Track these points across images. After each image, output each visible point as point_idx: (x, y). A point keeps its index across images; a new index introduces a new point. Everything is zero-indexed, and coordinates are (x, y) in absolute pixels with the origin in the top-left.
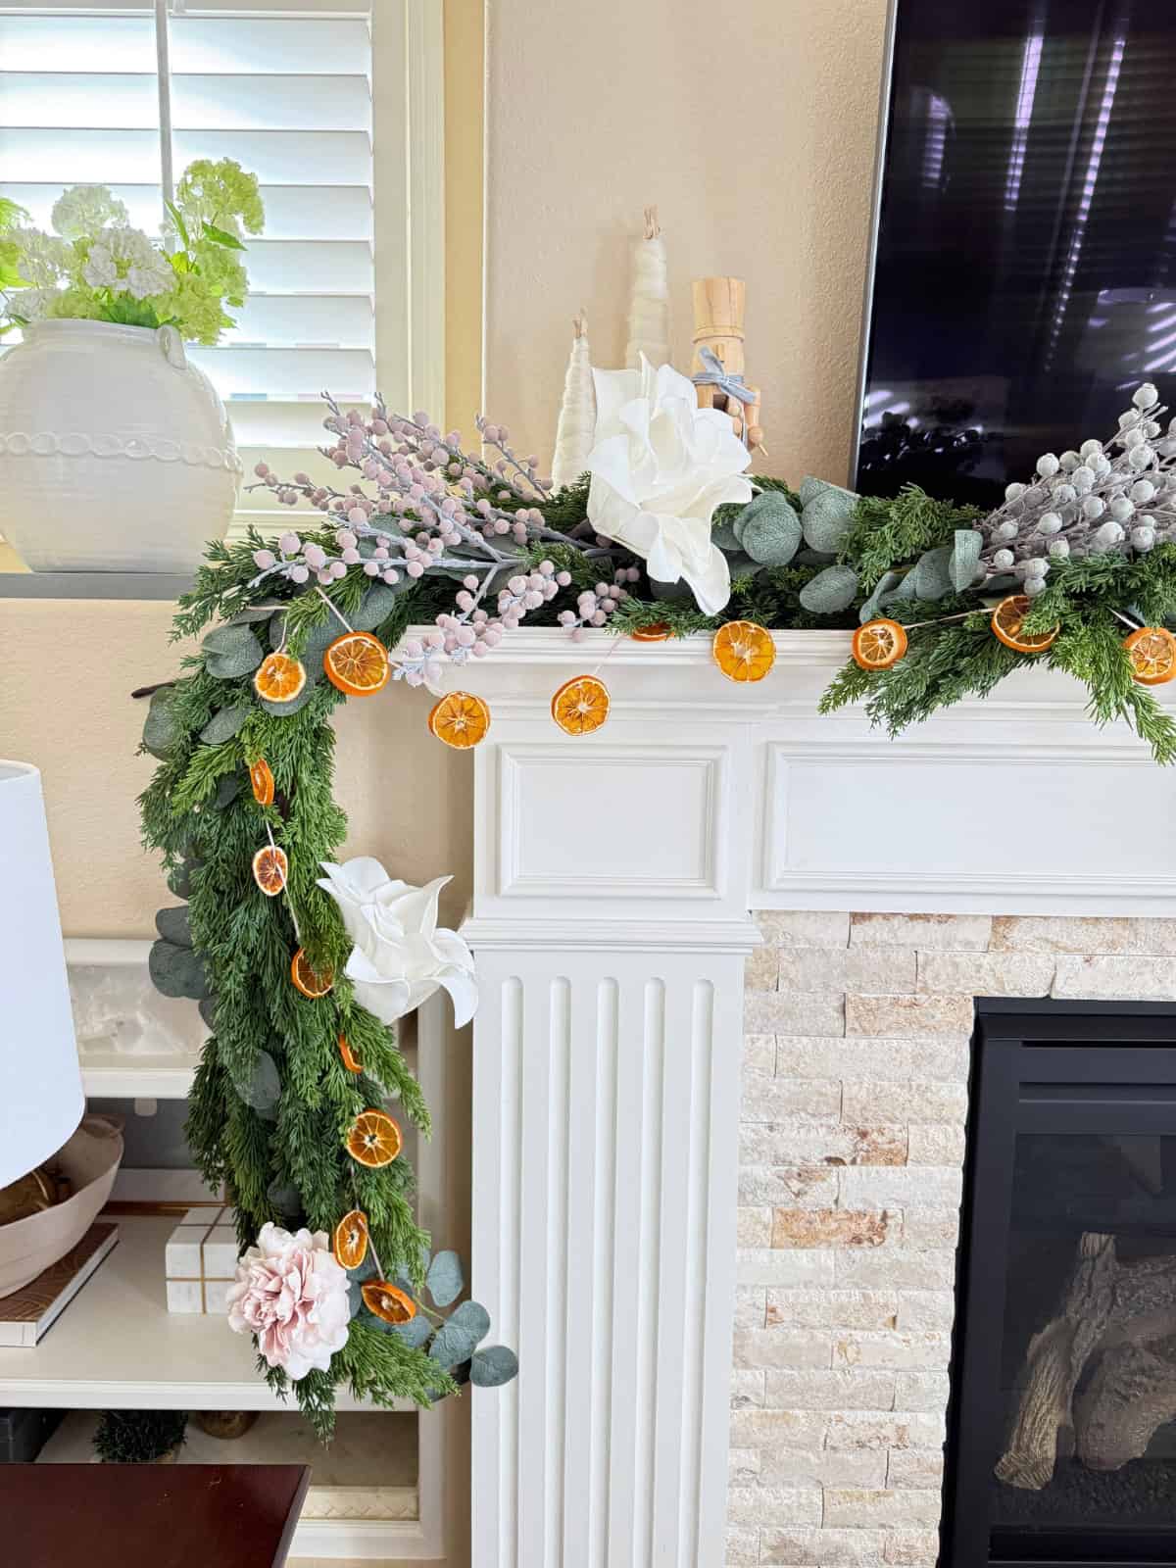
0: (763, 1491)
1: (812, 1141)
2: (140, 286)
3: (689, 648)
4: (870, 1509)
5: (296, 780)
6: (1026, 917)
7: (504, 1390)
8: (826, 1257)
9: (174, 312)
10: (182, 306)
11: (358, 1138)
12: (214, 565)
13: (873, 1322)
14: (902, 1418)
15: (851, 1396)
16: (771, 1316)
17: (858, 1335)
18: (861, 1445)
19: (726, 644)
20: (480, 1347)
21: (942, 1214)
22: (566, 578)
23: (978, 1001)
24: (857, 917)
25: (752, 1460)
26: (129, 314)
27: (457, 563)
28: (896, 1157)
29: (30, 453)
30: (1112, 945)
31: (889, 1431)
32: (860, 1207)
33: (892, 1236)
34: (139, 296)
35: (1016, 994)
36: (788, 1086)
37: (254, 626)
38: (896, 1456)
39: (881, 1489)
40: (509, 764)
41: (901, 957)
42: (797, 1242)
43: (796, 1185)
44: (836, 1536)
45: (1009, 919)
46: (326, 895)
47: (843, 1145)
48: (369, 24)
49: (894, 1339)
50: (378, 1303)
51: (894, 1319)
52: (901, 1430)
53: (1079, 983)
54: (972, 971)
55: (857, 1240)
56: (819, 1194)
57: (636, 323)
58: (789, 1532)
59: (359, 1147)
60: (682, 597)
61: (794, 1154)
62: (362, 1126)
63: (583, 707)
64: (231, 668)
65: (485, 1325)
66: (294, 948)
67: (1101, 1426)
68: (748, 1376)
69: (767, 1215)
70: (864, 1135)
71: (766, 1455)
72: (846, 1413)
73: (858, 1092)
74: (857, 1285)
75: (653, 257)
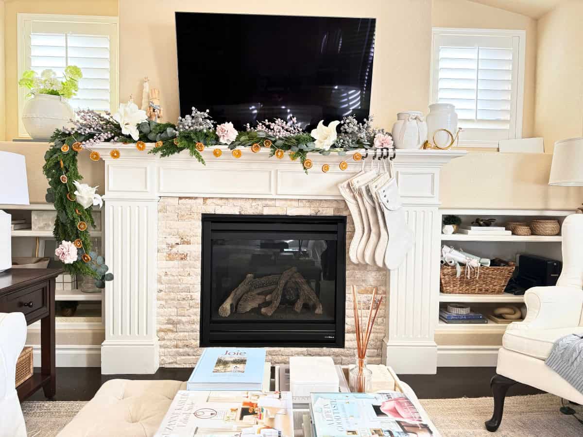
0: (165, 310)
1: (173, 240)
2: (55, 88)
3: (132, 146)
4: (186, 312)
5: (69, 166)
6: (209, 198)
7: (111, 282)
8: (176, 262)
9: (62, 93)
10: (64, 92)
11: (79, 226)
12: (56, 132)
13: (185, 274)
14: (191, 294)
15: (182, 289)
16: (166, 274)
17: (183, 277)
18: (184, 299)
19: (138, 145)
20: (107, 273)
21: (197, 254)
22: (113, 134)
23: (202, 214)
24: (180, 198)
25: (163, 303)
26: (54, 93)
27: (95, 132)
28: (188, 243)
29: (33, 117)
30: (225, 204)
31: (189, 296)
32: (183, 253)
33: (188, 258)
34: (55, 90)
35: (209, 213)
36: (168, 230)
37: (62, 141)
38: (191, 302)
39: (188, 308)
40: (110, 168)
41: (189, 206)
42: (171, 260)
43: (170, 248)
44: (180, 318)
45: (207, 198)
46: (74, 185)
47: (178, 241)
48: (109, 38)
49: (189, 278)
50: (84, 258)
51: (189, 274)
52: (191, 296)
53: (220, 211)
54: (200, 208)
55: (182, 259)
56: (174, 250)
57: (144, 96)
58: (171, 317)
59: (80, 227)
60: (129, 137)
61: (169, 242)
62: (80, 224)
63: (115, 155)
64: (58, 147)
65: (107, 269)
66: (68, 193)
67: (241, 305)
68: (162, 286)
69: (165, 254)
70: (182, 239)
71: (166, 301)
72: (181, 293)
73: (181, 231)
74: (182, 268)
75: (146, 85)
